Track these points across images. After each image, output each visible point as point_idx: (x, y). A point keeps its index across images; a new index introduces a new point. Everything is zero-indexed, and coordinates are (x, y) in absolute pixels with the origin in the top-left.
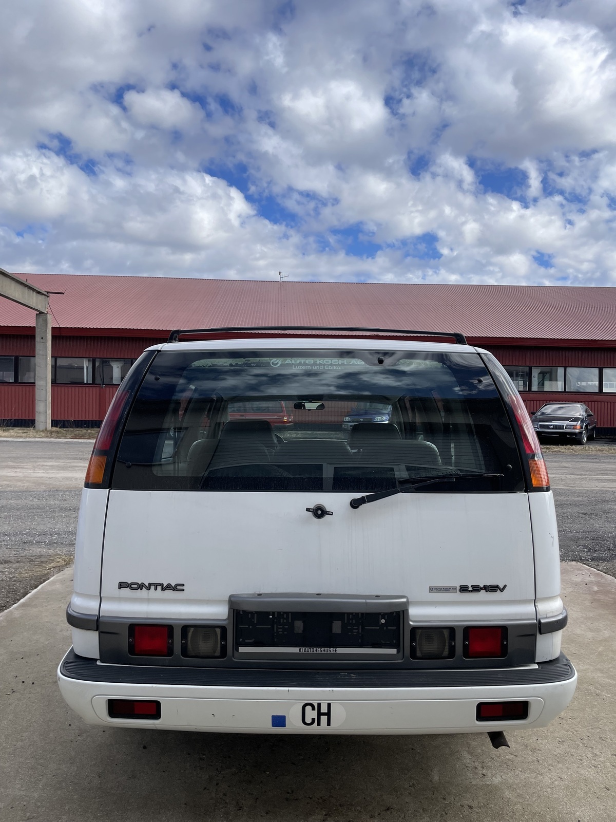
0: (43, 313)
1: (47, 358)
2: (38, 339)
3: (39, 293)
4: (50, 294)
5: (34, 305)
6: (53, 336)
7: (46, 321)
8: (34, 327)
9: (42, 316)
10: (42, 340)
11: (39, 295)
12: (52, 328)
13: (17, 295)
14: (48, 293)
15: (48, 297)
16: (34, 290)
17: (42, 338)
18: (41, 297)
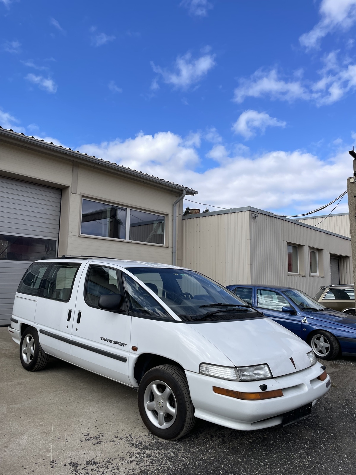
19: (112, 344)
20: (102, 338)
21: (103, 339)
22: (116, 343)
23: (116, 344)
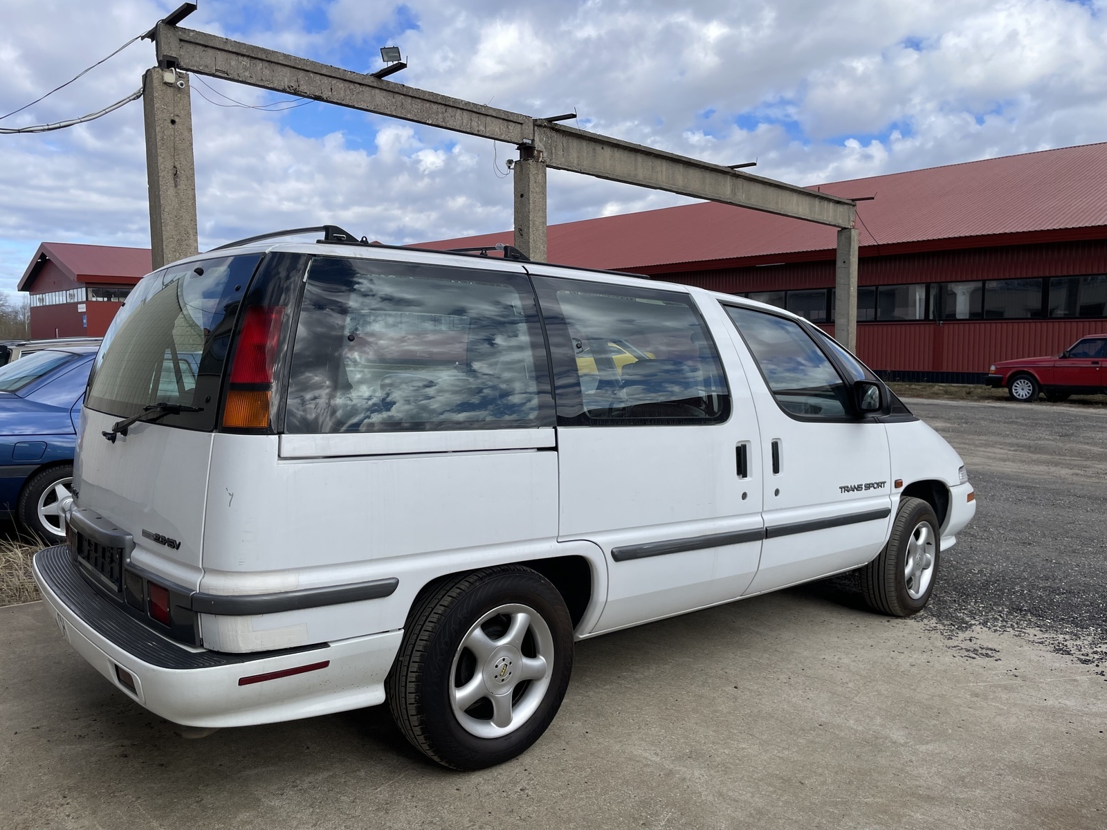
0: (846, 228)
1: (849, 288)
2: (839, 263)
3: (838, 202)
4: (857, 202)
5: (830, 219)
6: (860, 259)
7: (849, 239)
8: (834, 250)
9: (845, 233)
10: (843, 265)
11: (838, 205)
12: (860, 247)
13: (800, 210)
14: (853, 200)
15: (854, 206)
16: (829, 200)
17: (844, 262)
18: (841, 208)
19: (863, 493)
20: (841, 488)
21: (846, 489)
22: (868, 486)
23: (869, 488)
